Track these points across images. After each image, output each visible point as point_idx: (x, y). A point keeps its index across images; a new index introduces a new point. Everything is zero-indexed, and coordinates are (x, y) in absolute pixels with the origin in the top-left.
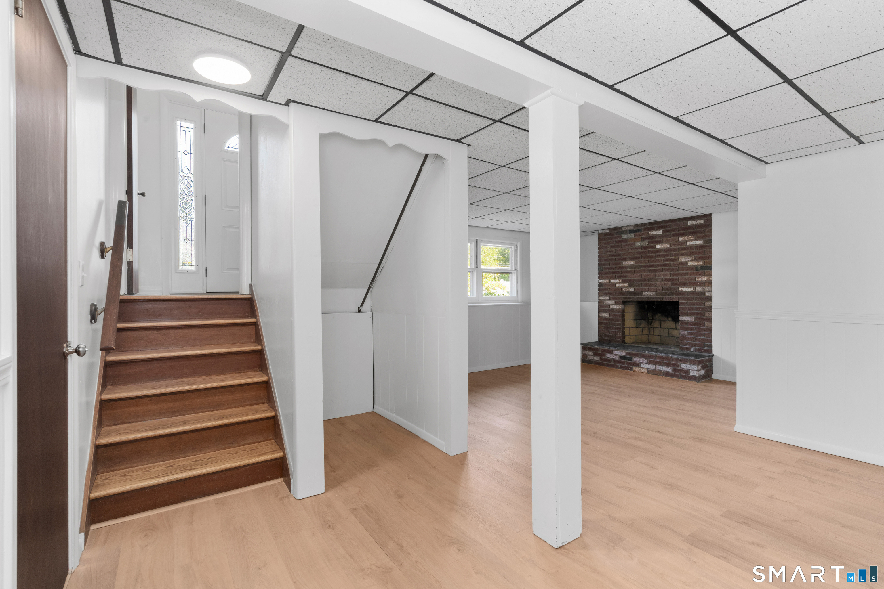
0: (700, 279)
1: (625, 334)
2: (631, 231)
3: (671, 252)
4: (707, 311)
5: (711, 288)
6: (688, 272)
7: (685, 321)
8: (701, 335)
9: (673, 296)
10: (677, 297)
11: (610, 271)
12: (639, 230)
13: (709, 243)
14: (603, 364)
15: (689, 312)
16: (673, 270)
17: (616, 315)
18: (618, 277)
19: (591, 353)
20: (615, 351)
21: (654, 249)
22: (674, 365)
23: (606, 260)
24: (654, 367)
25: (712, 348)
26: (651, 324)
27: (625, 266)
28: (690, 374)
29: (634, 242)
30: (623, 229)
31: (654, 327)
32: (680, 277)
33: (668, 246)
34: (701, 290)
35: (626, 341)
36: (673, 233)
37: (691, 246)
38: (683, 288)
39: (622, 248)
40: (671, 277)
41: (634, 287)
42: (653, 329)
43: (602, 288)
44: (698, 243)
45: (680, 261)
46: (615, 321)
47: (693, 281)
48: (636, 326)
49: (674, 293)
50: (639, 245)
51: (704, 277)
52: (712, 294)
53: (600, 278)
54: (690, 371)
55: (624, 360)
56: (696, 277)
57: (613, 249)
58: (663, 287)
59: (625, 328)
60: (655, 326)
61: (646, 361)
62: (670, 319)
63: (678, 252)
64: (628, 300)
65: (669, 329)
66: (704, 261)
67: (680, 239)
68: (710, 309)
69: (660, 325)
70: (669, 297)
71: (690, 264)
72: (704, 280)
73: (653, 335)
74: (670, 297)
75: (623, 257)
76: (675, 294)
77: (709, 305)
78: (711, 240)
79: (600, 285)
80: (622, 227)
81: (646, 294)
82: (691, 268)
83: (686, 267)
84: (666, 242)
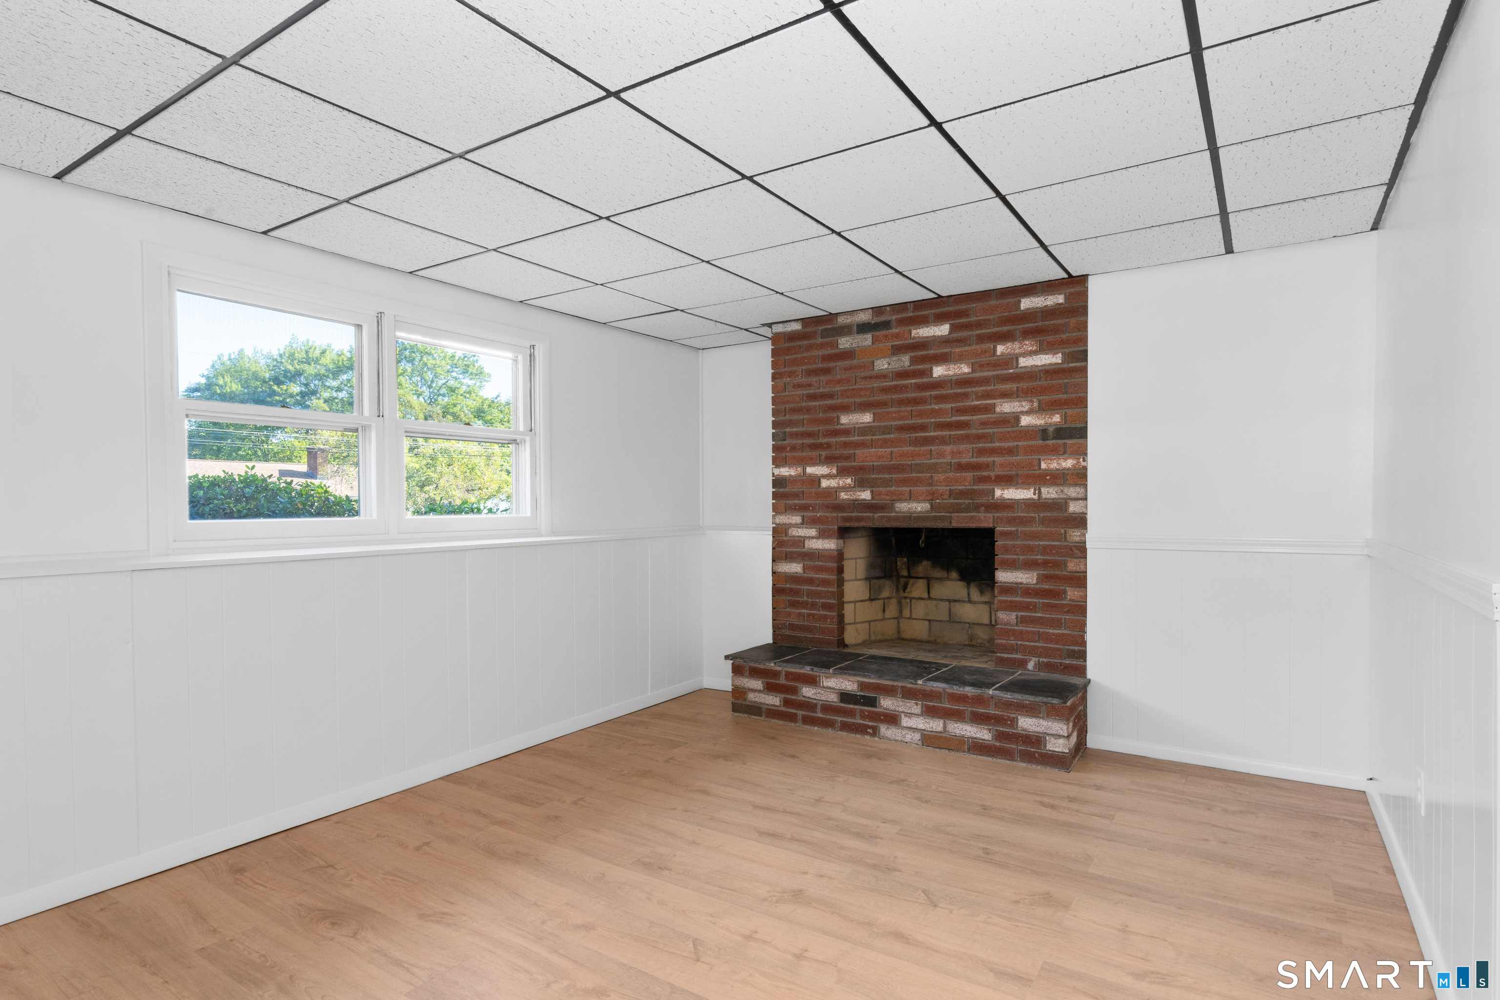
0: (1054, 465)
1: (844, 621)
2: (863, 328)
3: (975, 387)
4: (1073, 556)
5: (1083, 490)
6: (1020, 444)
7: (1012, 583)
8: (1057, 624)
9: (979, 514)
10: (991, 515)
11: (805, 441)
12: (886, 325)
13: (1078, 360)
14: (792, 718)
15: (1021, 557)
16: (979, 438)
17: (821, 569)
18: (829, 460)
19: (757, 684)
20: (827, 678)
21: (925, 380)
22: (998, 720)
23: (793, 411)
24: (941, 725)
25: (1085, 661)
26: (905, 588)
27: (847, 426)
28: (1045, 746)
29: (872, 359)
30: (841, 320)
31: (914, 598)
32: (998, 459)
33: (966, 369)
34: (1057, 496)
35: (847, 641)
36: (978, 332)
37: (1029, 370)
38: (1006, 491)
39: (839, 377)
40: (973, 458)
41: (870, 487)
42: (911, 601)
43: (781, 490)
44: (1048, 362)
45: (999, 413)
46: (818, 586)
47: (1034, 470)
48: (870, 597)
49: (982, 505)
50: (886, 366)
51: (1065, 460)
52: (1086, 507)
53: (777, 461)
54: (1047, 738)
55: (852, 706)
56: (1042, 457)
57: (813, 379)
58: (952, 488)
59: (846, 605)
60: (916, 594)
61: (917, 709)
62: (954, 575)
63: (992, 387)
64: (856, 525)
65: (950, 601)
66: (1066, 413)
67: (1000, 349)
68: (1082, 550)
69: (929, 592)
70: (967, 516)
71: (1025, 421)
72: (1064, 469)
73: (908, 618)
74: (972, 517)
75: (839, 401)
76: (983, 508)
77: (1077, 539)
78: (1085, 353)
79: (778, 482)
80: (837, 314)
81: (903, 507)
82: (1030, 433)
83: (1014, 429)
84: (960, 359)
